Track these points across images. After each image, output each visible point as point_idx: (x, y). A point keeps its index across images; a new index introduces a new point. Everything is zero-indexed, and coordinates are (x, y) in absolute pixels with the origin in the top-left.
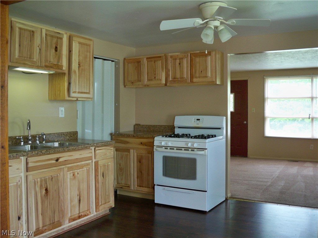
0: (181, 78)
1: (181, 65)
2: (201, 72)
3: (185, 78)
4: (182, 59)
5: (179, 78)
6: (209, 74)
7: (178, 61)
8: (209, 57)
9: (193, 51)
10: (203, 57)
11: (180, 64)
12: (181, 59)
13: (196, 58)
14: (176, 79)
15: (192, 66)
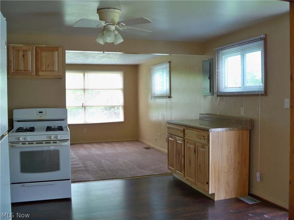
0: (25, 71)
1: (25, 57)
2: (48, 66)
3: (30, 71)
4: (27, 51)
5: (23, 71)
6: (56, 69)
7: (21, 53)
8: (56, 52)
9: (39, 45)
10: (50, 52)
11: (23, 56)
12: (25, 51)
13: (42, 51)
14: (19, 72)
15: (38, 59)
